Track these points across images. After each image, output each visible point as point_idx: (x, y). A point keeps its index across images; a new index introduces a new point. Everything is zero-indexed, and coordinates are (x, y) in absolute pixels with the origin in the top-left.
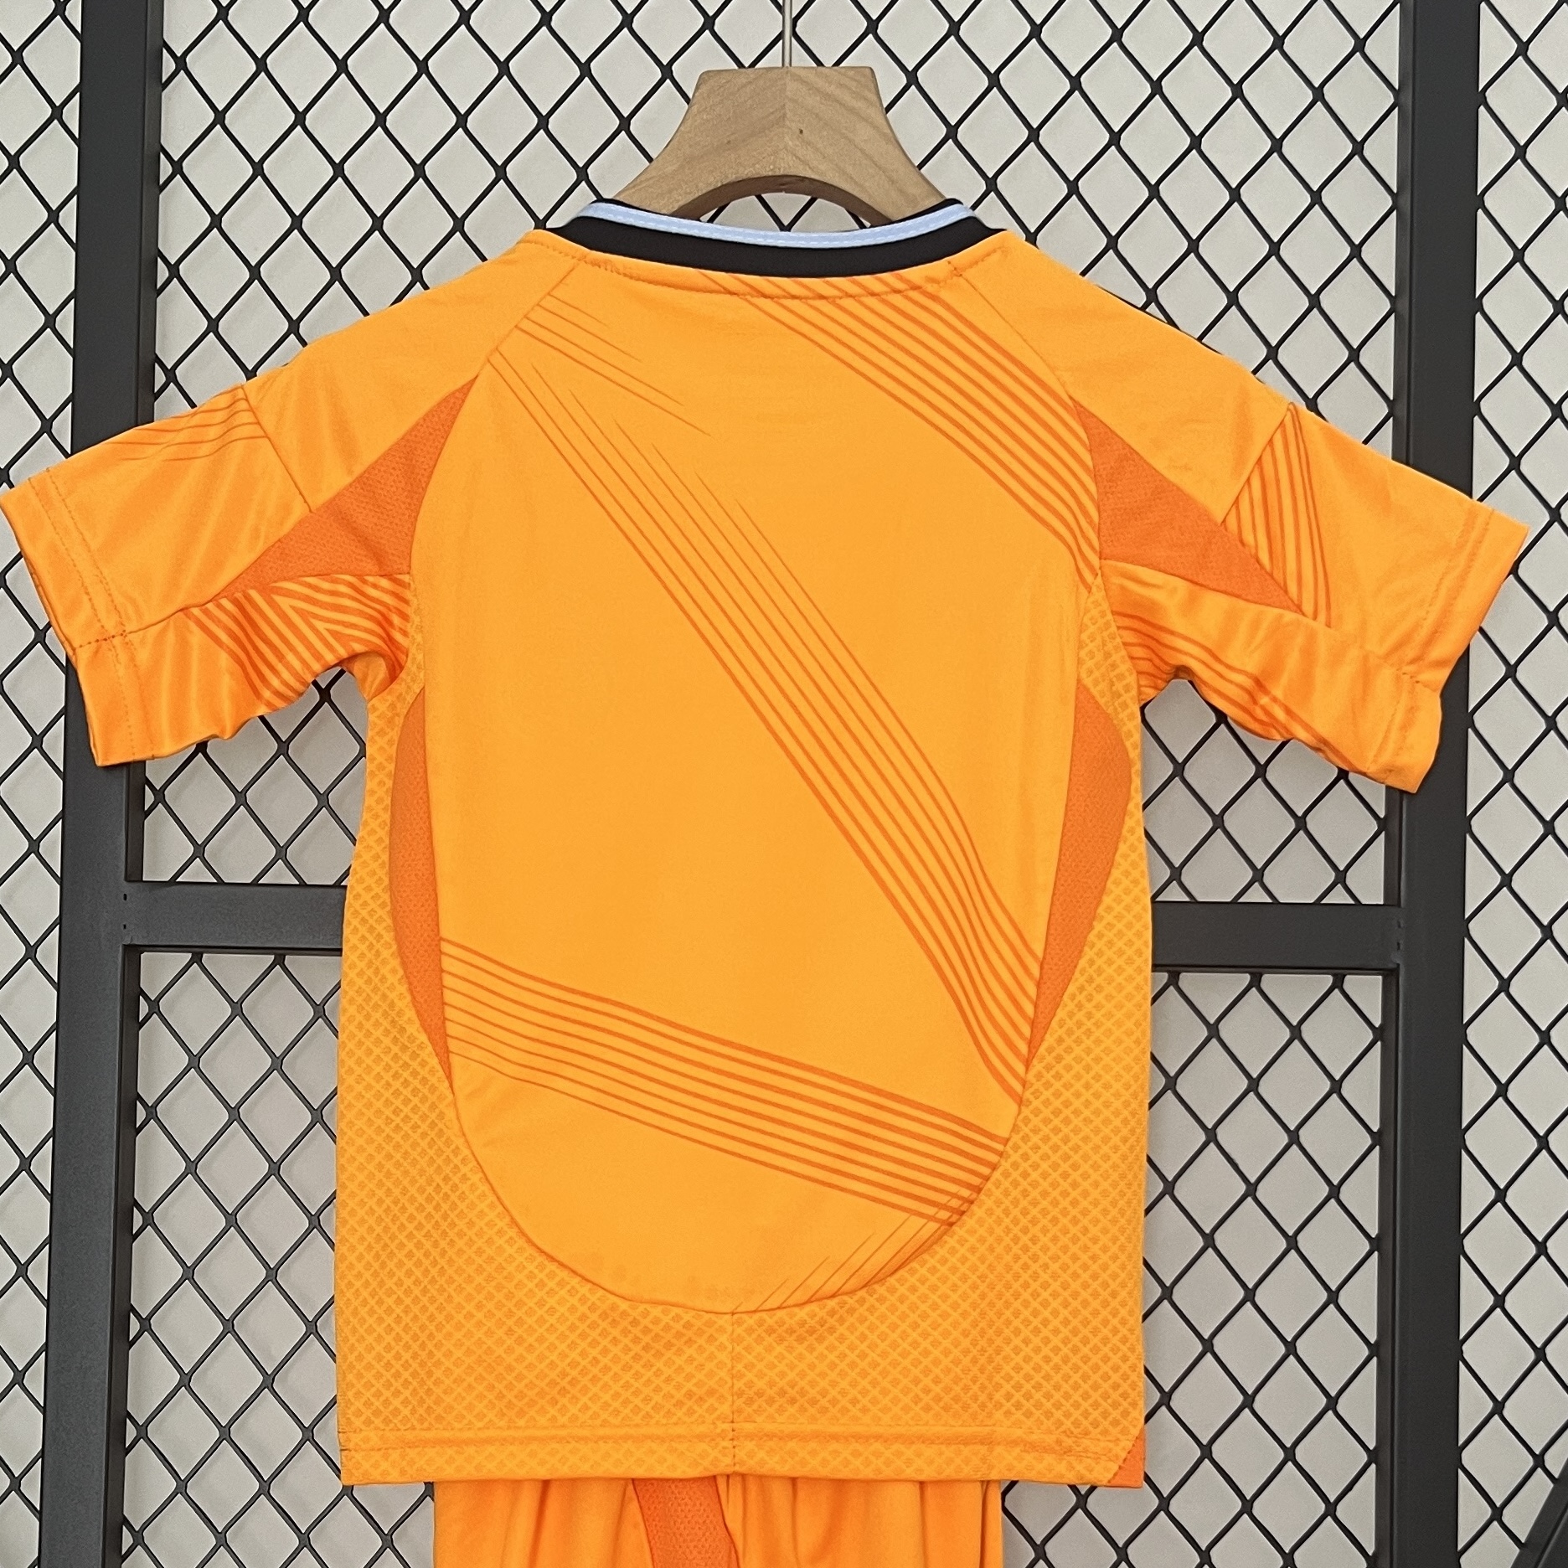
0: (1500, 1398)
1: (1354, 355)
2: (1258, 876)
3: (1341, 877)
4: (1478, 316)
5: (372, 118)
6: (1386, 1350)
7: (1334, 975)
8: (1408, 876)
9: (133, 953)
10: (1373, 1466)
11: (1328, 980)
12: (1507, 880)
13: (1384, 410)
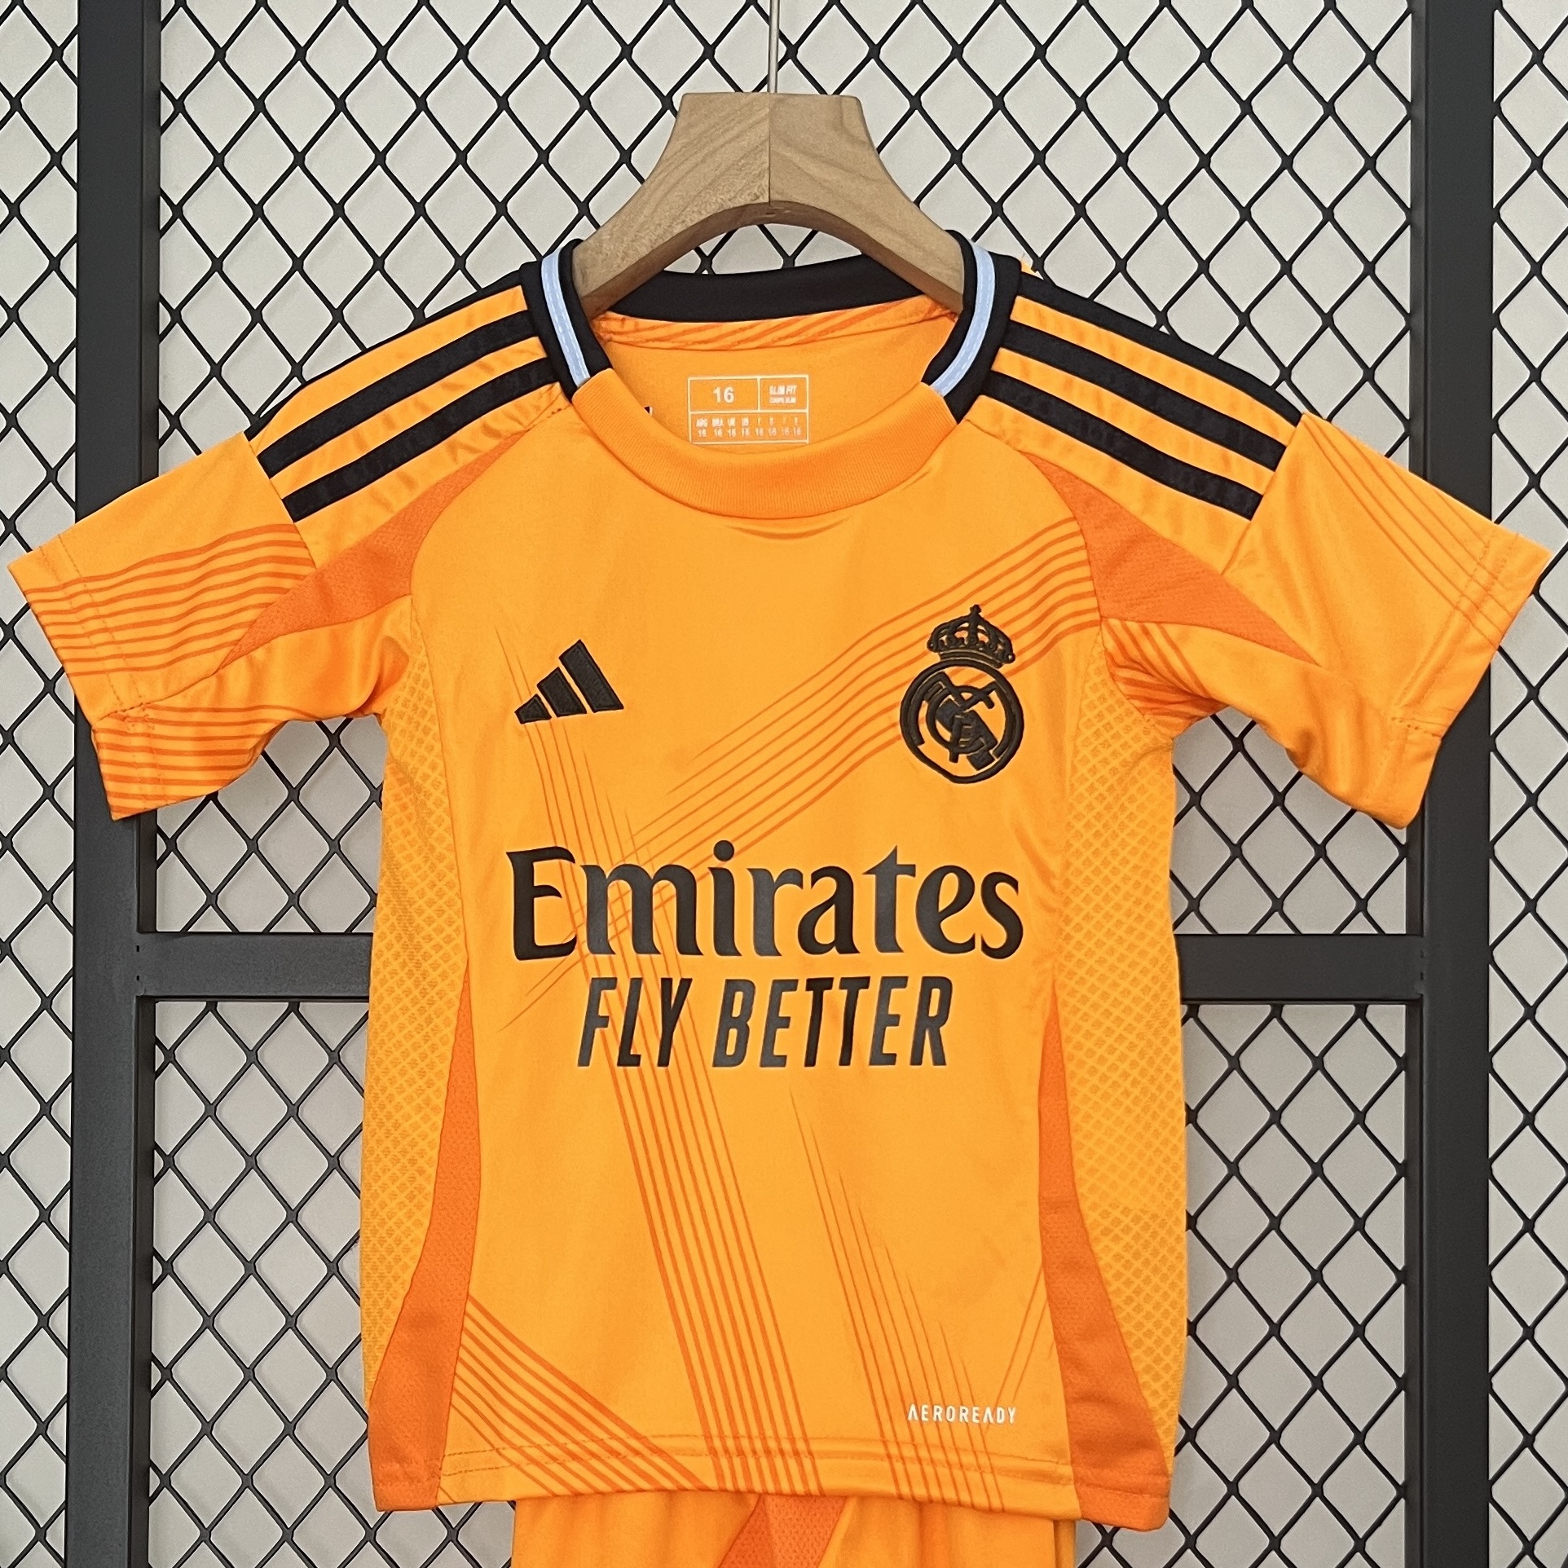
0: (1530, 1431)
1: (1369, 375)
2: (1278, 905)
3: (1362, 905)
4: (1496, 332)
5: (372, 157)
6: (1414, 1385)
7: (1356, 1005)
8: (1430, 905)
9: (147, 1005)
10: (1402, 1502)
11: (1351, 1009)
12: (1531, 906)
13: (1401, 430)
